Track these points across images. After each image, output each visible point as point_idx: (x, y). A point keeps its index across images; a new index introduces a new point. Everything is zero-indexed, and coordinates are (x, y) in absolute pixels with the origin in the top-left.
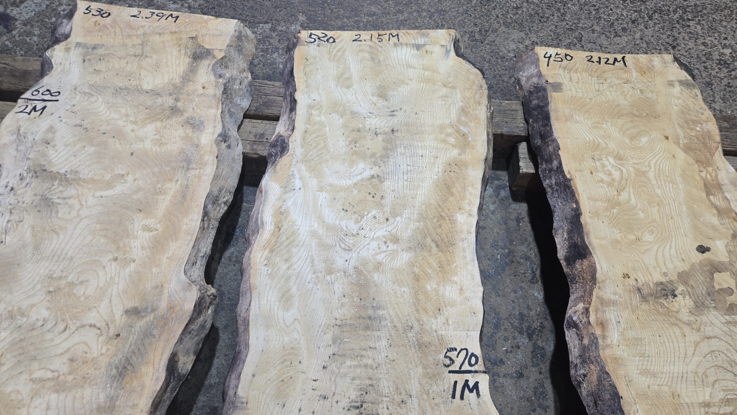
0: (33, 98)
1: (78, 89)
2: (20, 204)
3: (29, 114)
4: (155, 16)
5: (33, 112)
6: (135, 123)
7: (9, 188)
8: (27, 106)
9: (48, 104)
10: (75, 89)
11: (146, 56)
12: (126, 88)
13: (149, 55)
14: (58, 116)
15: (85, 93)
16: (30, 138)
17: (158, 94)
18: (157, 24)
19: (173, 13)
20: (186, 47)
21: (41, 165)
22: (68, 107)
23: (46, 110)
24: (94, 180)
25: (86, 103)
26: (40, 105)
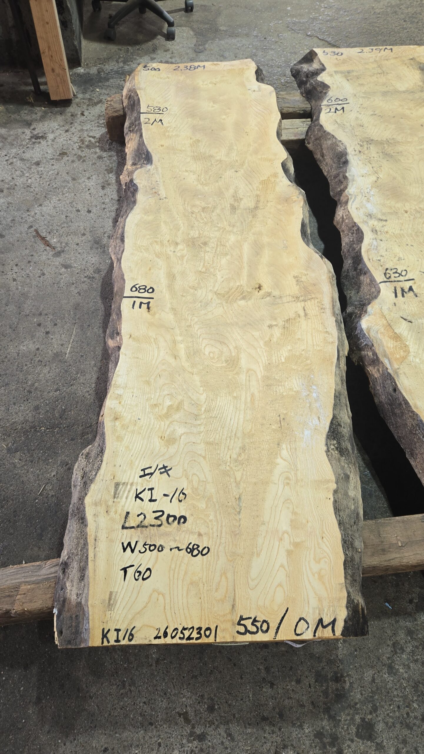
0: (330, 104)
1: (357, 95)
2: (372, 158)
3: (335, 112)
4: (374, 51)
5: (337, 112)
6: (410, 109)
7: (357, 152)
8: (330, 109)
9: (344, 106)
10: (355, 95)
11: (387, 73)
12: (389, 92)
13: (389, 72)
14: (356, 112)
15: (363, 97)
16: (348, 124)
17: (412, 92)
18: (379, 55)
19: (387, 47)
20: (411, 65)
21: (367, 138)
22: (359, 106)
23: (345, 109)
24: (409, 142)
25: (368, 102)
26: (339, 107)
